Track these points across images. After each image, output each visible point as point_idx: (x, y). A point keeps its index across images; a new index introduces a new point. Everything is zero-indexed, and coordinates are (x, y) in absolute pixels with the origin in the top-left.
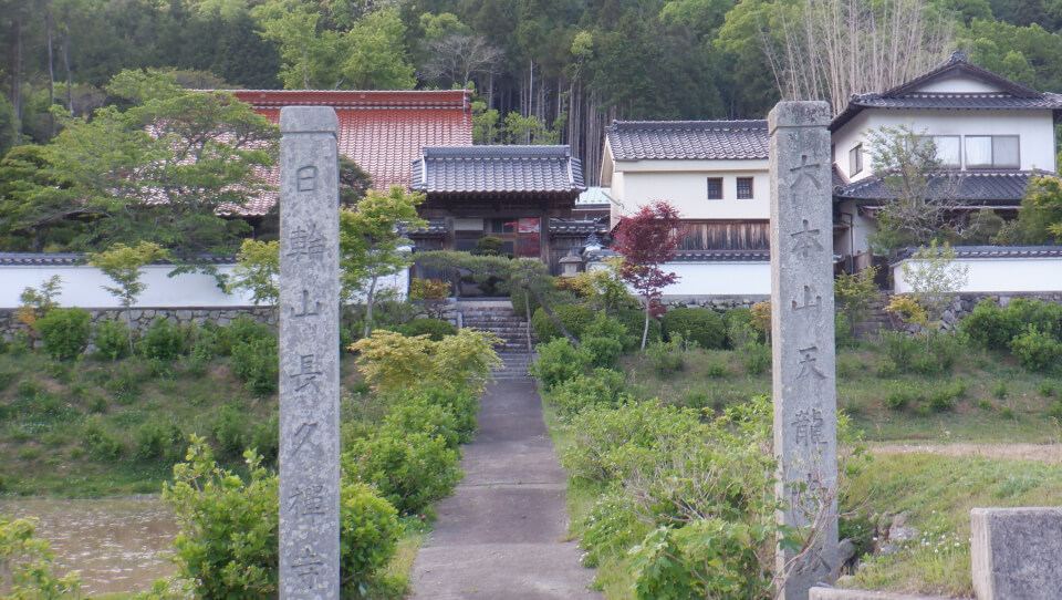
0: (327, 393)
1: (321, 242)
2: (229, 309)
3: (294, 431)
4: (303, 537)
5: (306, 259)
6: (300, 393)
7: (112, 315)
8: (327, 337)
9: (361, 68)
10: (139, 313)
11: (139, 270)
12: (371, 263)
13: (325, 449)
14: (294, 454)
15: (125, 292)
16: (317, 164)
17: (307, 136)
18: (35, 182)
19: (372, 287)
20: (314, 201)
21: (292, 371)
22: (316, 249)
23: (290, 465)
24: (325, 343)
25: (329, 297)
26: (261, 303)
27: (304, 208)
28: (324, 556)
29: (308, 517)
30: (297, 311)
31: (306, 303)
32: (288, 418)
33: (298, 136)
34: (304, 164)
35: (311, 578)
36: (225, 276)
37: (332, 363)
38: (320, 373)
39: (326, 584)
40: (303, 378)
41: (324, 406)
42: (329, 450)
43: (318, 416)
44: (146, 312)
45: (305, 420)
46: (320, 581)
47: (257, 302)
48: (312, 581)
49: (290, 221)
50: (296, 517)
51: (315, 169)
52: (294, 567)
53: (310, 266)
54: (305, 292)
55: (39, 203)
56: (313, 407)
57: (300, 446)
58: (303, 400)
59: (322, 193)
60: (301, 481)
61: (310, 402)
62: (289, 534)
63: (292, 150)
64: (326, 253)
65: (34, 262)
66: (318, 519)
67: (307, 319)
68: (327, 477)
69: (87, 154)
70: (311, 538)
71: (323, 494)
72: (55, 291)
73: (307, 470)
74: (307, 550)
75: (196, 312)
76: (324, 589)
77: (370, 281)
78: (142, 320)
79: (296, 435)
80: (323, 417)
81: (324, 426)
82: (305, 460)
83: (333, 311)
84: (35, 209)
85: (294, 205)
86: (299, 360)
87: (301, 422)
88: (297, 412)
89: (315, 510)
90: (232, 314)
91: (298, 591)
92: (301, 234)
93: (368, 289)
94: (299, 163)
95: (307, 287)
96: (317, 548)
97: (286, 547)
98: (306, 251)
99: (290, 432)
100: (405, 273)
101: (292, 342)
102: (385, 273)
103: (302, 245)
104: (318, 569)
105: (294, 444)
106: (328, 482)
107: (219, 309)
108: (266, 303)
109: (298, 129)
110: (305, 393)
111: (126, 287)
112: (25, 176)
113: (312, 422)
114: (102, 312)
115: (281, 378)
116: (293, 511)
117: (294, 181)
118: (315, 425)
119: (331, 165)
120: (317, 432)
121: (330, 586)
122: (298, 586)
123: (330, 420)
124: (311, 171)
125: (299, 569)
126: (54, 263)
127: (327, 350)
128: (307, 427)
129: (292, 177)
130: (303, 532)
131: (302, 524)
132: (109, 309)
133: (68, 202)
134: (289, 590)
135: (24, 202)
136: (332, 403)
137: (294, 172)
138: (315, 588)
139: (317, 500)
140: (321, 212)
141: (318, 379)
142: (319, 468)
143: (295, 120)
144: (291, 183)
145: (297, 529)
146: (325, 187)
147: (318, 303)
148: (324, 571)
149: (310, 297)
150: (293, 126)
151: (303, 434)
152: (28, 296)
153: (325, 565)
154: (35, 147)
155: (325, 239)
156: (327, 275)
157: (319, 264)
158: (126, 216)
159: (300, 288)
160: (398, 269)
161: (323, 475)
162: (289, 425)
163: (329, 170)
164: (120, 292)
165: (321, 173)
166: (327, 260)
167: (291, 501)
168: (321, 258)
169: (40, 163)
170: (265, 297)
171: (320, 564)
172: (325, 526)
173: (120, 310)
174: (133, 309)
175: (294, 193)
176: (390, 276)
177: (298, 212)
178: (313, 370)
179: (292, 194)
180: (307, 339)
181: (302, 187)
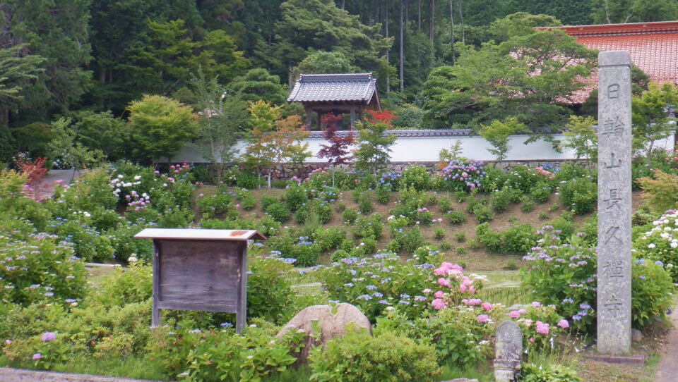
0: (625, 210)
1: (622, 126)
2: (561, 161)
3: (606, 231)
4: (611, 289)
5: (613, 136)
6: (609, 210)
7: (491, 165)
8: (625, 179)
9: (644, 7)
10: (507, 164)
11: (508, 138)
12: (651, 132)
13: (624, 241)
14: (606, 243)
15: (500, 151)
16: (619, 83)
17: (613, 68)
18: (447, 88)
19: (651, 147)
20: (618, 104)
21: (604, 198)
22: (619, 130)
23: (604, 249)
24: (624, 182)
25: (626, 156)
26: (581, 158)
27: (612, 107)
28: (623, 300)
29: (614, 278)
30: (608, 165)
31: (613, 161)
32: (603, 224)
33: (608, 68)
34: (612, 83)
35: (615, 312)
36: (559, 142)
37: (627, 193)
38: (621, 199)
39: (624, 316)
40: (611, 201)
41: (623, 217)
42: (626, 242)
43: (619, 223)
44: (511, 163)
45: (613, 225)
46: (621, 313)
47: (579, 157)
48: (616, 313)
49: (604, 115)
50: (607, 278)
51: (618, 86)
52: (606, 305)
53: (614, 140)
54: (613, 154)
55: (449, 101)
56: (617, 218)
57: (609, 239)
58: (611, 214)
59: (622, 99)
60: (610, 258)
61: (615, 215)
62: (603, 287)
63: (605, 75)
64: (624, 133)
65: (447, 135)
66: (620, 279)
67: (614, 169)
68: (624, 256)
69: (477, 70)
70: (615, 290)
71: (622, 266)
72: (459, 151)
73: (613, 252)
74: (613, 296)
75: (541, 163)
76: (622, 318)
77: (649, 143)
78: (509, 168)
79: (607, 233)
80: (623, 223)
81: (623, 228)
82: (612, 246)
83: (628, 165)
84: (447, 105)
85: (606, 106)
86: (609, 192)
87: (610, 226)
88: (608, 221)
89: (618, 275)
90: (563, 164)
91: (608, 319)
92: (610, 122)
93: (648, 148)
94: (609, 82)
95: (614, 152)
96: (619, 296)
97: (601, 294)
98: (613, 131)
99: (604, 231)
100: (672, 138)
101: (605, 182)
102: (659, 138)
103: (610, 128)
104: (619, 307)
105: (606, 237)
106: (625, 259)
107: (555, 161)
108: (584, 157)
109: (609, 64)
110: (612, 210)
111: (500, 149)
112: (441, 85)
113: (616, 226)
114: (486, 163)
115: (599, 202)
116: (605, 274)
117: (606, 92)
118: (618, 228)
119: (627, 83)
120: (619, 232)
121: (626, 317)
122: (608, 316)
123: (626, 225)
124: (616, 87)
125: (609, 307)
126: (458, 135)
127: (624, 186)
128: (614, 229)
129: (605, 91)
130: (611, 286)
131: (609, 282)
132: (490, 162)
133: (466, 100)
134: (603, 318)
135: (441, 101)
136: (628, 215)
137: (606, 88)
138: (617, 317)
139: (619, 269)
140: (621, 110)
141: (620, 202)
142: (620, 251)
143: (607, 59)
144: (604, 94)
145: (607, 284)
146: (624, 95)
147: (620, 160)
148: (623, 308)
149: (615, 157)
150: (606, 62)
151: (611, 232)
152: (444, 154)
153: (623, 305)
154: (446, 67)
155: (624, 125)
156: (625, 145)
157: (620, 139)
158: (500, 107)
159: (610, 152)
160: (668, 135)
161: (622, 255)
162: (603, 227)
163: (626, 86)
164: (497, 152)
165: (621, 88)
166: (624, 136)
167: (604, 269)
168: (621, 136)
169: (450, 77)
170: (583, 154)
171: (621, 304)
172: (623, 284)
173: (496, 162)
174: (504, 161)
175: (606, 99)
176: (662, 140)
177: (609, 110)
178: (617, 197)
179: (605, 100)
180: (613, 180)
181: (611, 96)
